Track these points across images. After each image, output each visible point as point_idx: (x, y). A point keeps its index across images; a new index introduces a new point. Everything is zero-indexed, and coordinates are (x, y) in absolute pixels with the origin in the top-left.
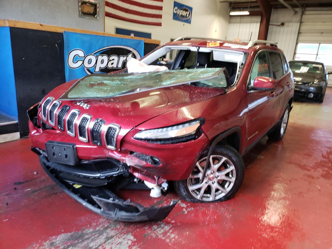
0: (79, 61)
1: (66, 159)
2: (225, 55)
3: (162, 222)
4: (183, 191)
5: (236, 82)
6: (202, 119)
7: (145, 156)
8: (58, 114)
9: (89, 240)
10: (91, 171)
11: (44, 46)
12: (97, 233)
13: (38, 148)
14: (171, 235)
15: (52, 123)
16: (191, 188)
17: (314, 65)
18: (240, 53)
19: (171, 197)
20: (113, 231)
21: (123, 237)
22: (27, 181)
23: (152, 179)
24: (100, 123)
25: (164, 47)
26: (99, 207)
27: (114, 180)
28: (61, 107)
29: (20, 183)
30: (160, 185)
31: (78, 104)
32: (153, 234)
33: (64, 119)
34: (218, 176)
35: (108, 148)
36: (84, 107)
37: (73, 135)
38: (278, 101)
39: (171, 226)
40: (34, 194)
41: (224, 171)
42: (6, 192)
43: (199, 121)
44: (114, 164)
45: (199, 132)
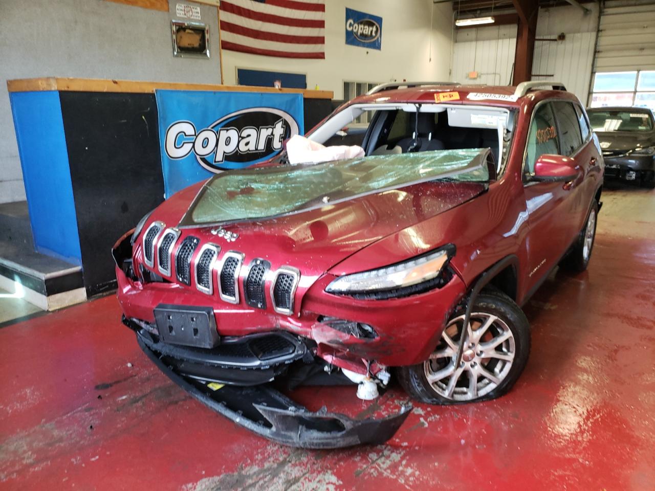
0: (185, 145)
1: (195, 337)
2: (472, 115)
3: (384, 447)
4: (416, 384)
5: (501, 169)
6: (450, 246)
7: (347, 323)
8: (176, 253)
9: (255, 487)
10: (242, 356)
11: (123, 121)
12: (267, 473)
13: (137, 319)
14: (405, 470)
15: (165, 270)
16: (431, 378)
17: (632, 115)
18: (500, 111)
19: (392, 396)
20: (297, 468)
21: (317, 479)
22: (117, 382)
23: (358, 365)
24: (261, 267)
25: (350, 107)
26: (268, 425)
27: (285, 370)
28: (181, 240)
29: (106, 386)
30: (373, 377)
31: (214, 233)
32: (372, 470)
33: (189, 262)
34: (481, 352)
35: (277, 312)
36: (226, 237)
37: (209, 292)
38: (578, 197)
39: (402, 453)
40: (134, 405)
41: (491, 341)
42: (83, 405)
43: (444, 251)
44: (286, 340)
45: (446, 272)
